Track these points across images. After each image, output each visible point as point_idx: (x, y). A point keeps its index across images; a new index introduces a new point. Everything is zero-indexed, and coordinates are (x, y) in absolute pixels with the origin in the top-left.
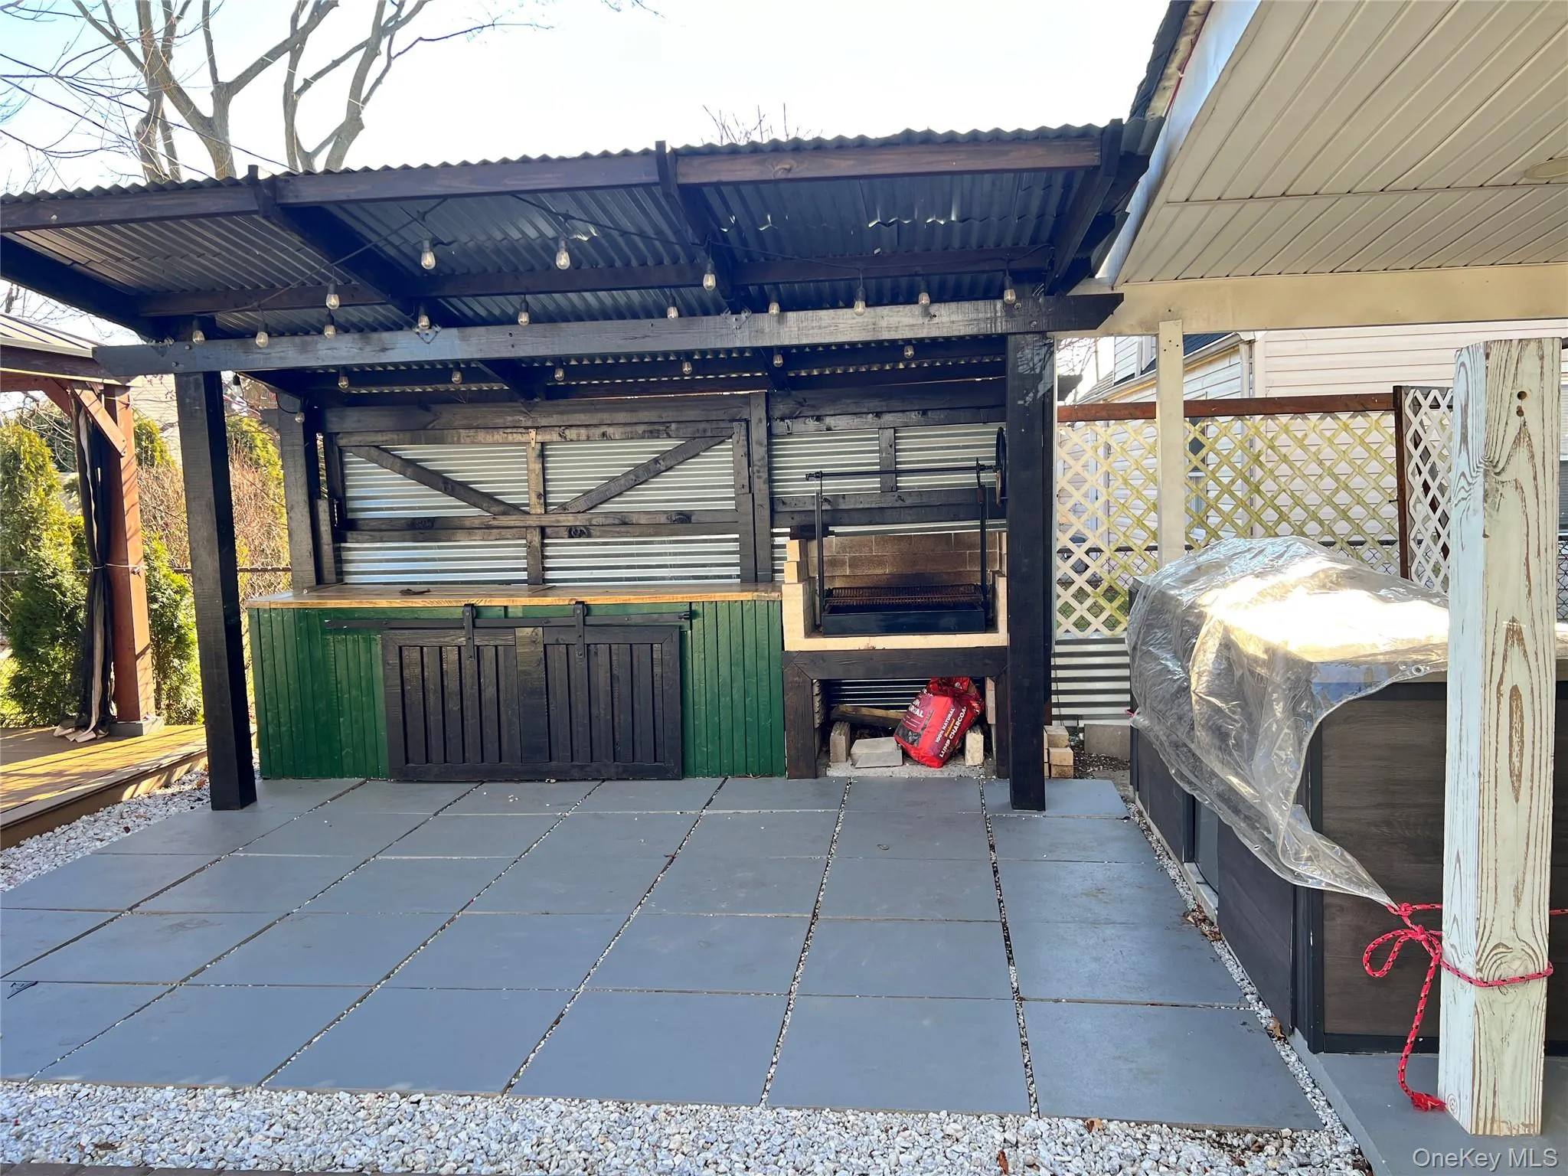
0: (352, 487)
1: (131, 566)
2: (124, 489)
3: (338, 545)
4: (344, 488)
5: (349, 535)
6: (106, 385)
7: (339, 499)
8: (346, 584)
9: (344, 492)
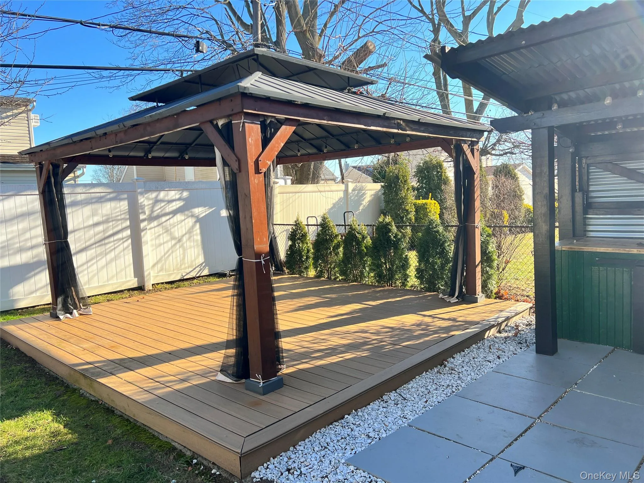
0: (592, 185)
1: (476, 224)
2: (475, 189)
3: (585, 216)
4: (588, 185)
5: (591, 211)
6: (471, 141)
7: (585, 192)
8: (588, 237)
9: (588, 188)
